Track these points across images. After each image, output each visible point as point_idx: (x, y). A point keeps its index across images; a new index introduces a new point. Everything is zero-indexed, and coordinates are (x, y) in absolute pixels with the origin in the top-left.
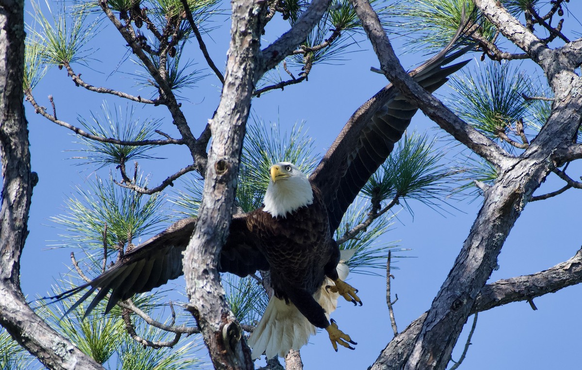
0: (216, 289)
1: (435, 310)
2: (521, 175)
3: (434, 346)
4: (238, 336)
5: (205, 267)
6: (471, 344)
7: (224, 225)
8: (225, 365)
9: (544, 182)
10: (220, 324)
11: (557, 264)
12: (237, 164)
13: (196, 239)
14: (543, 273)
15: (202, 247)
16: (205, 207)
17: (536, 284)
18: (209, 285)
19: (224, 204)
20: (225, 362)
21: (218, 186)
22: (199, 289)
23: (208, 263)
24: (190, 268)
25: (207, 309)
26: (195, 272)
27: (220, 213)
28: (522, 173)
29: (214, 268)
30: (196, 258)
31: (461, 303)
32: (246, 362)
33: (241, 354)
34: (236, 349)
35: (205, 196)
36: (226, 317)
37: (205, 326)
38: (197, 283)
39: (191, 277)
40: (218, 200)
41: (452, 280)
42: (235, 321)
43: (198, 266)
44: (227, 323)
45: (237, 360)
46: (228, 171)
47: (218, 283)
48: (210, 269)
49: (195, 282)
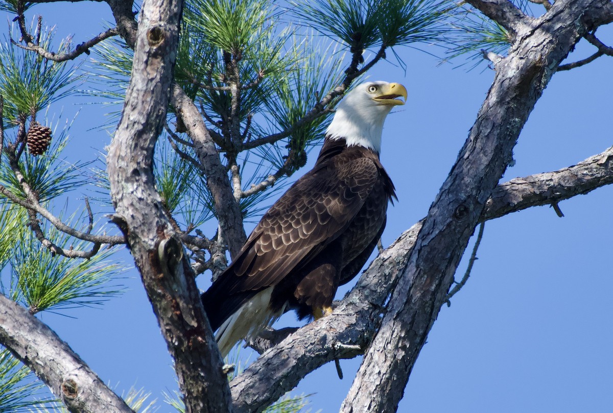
0: (149, 195)
1: (432, 219)
2: (542, 43)
3: (431, 265)
4: (178, 255)
5: (135, 166)
6: (477, 259)
7: (159, 112)
8: (162, 293)
9: (573, 51)
10: (155, 240)
11: (588, 157)
12: (176, 32)
13: (123, 129)
14: (571, 169)
15: (131, 140)
16: (135, 89)
17: (563, 183)
18: (140, 189)
19: (159, 84)
20: (162, 290)
21: (152, 61)
22: (128, 196)
23: (138, 161)
24: (115, 167)
25: (138, 221)
26: (122, 172)
27: (154, 95)
28: (544, 40)
29: (146, 167)
30: (123, 154)
31: (466, 209)
32: (189, 289)
33: (182, 278)
34: (176, 272)
35: (135, 74)
36: (163, 231)
37: (135, 243)
38: (125, 187)
39: (116, 179)
40: (152, 80)
41: (455, 180)
42: (175, 236)
43: (126, 164)
44: (164, 238)
45: (178, 286)
46: (165, 42)
47: (152, 187)
48: (141, 169)
49: (122, 185)
